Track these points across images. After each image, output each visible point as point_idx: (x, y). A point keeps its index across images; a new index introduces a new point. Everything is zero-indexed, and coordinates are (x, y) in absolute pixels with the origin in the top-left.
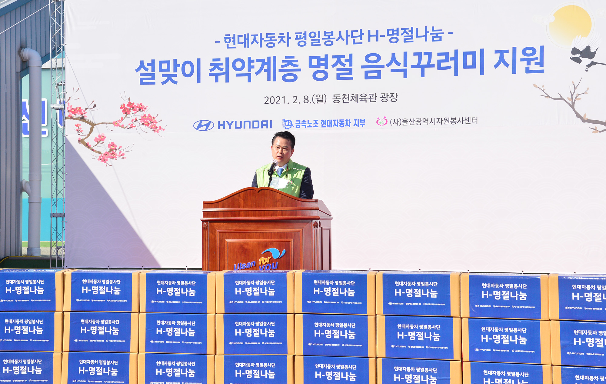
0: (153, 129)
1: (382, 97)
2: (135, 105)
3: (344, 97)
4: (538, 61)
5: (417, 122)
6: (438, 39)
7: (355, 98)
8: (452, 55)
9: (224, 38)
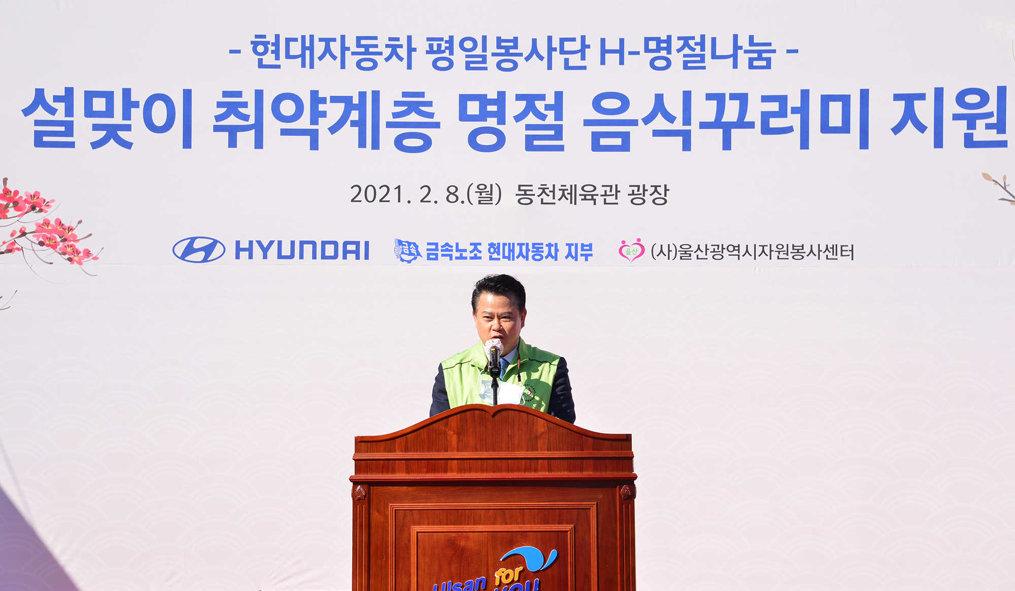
0: (67, 256)
1: (633, 194)
2: (21, 197)
3: (544, 192)
4: (994, 120)
5: (714, 251)
6: (764, 63)
7: (570, 194)
8: (794, 101)
9: (252, 42)
